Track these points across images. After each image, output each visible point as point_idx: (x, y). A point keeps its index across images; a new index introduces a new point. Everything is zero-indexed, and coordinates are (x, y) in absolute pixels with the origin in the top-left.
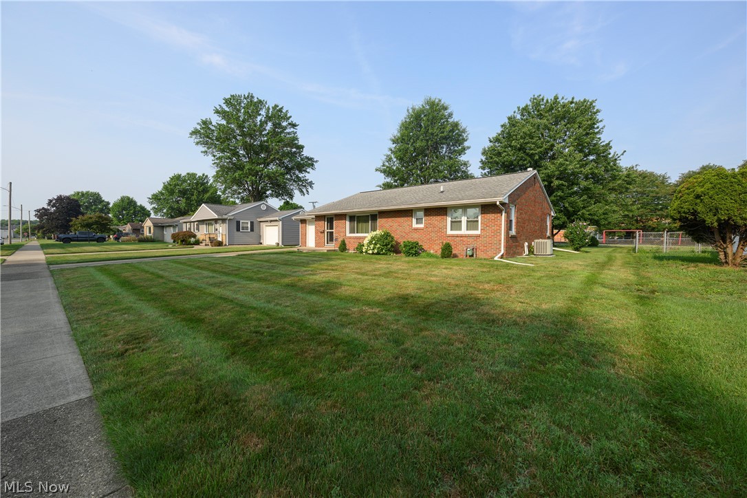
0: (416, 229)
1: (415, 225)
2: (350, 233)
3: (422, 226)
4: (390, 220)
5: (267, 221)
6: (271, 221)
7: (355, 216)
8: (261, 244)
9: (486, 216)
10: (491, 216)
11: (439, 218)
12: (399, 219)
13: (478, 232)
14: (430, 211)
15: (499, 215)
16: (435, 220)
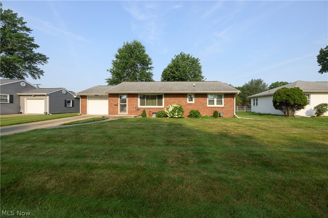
0: (190, 104)
1: (188, 102)
2: (141, 105)
3: (193, 102)
4: (173, 98)
5: (31, 95)
6: (35, 96)
7: (145, 96)
8: (21, 113)
9: (227, 98)
10: (229, 99)
11: (203, 99)
12: (179, 98)
13: (223, 106)
14: (197, 95)
15: (233, 98)
16: (201, 100)
